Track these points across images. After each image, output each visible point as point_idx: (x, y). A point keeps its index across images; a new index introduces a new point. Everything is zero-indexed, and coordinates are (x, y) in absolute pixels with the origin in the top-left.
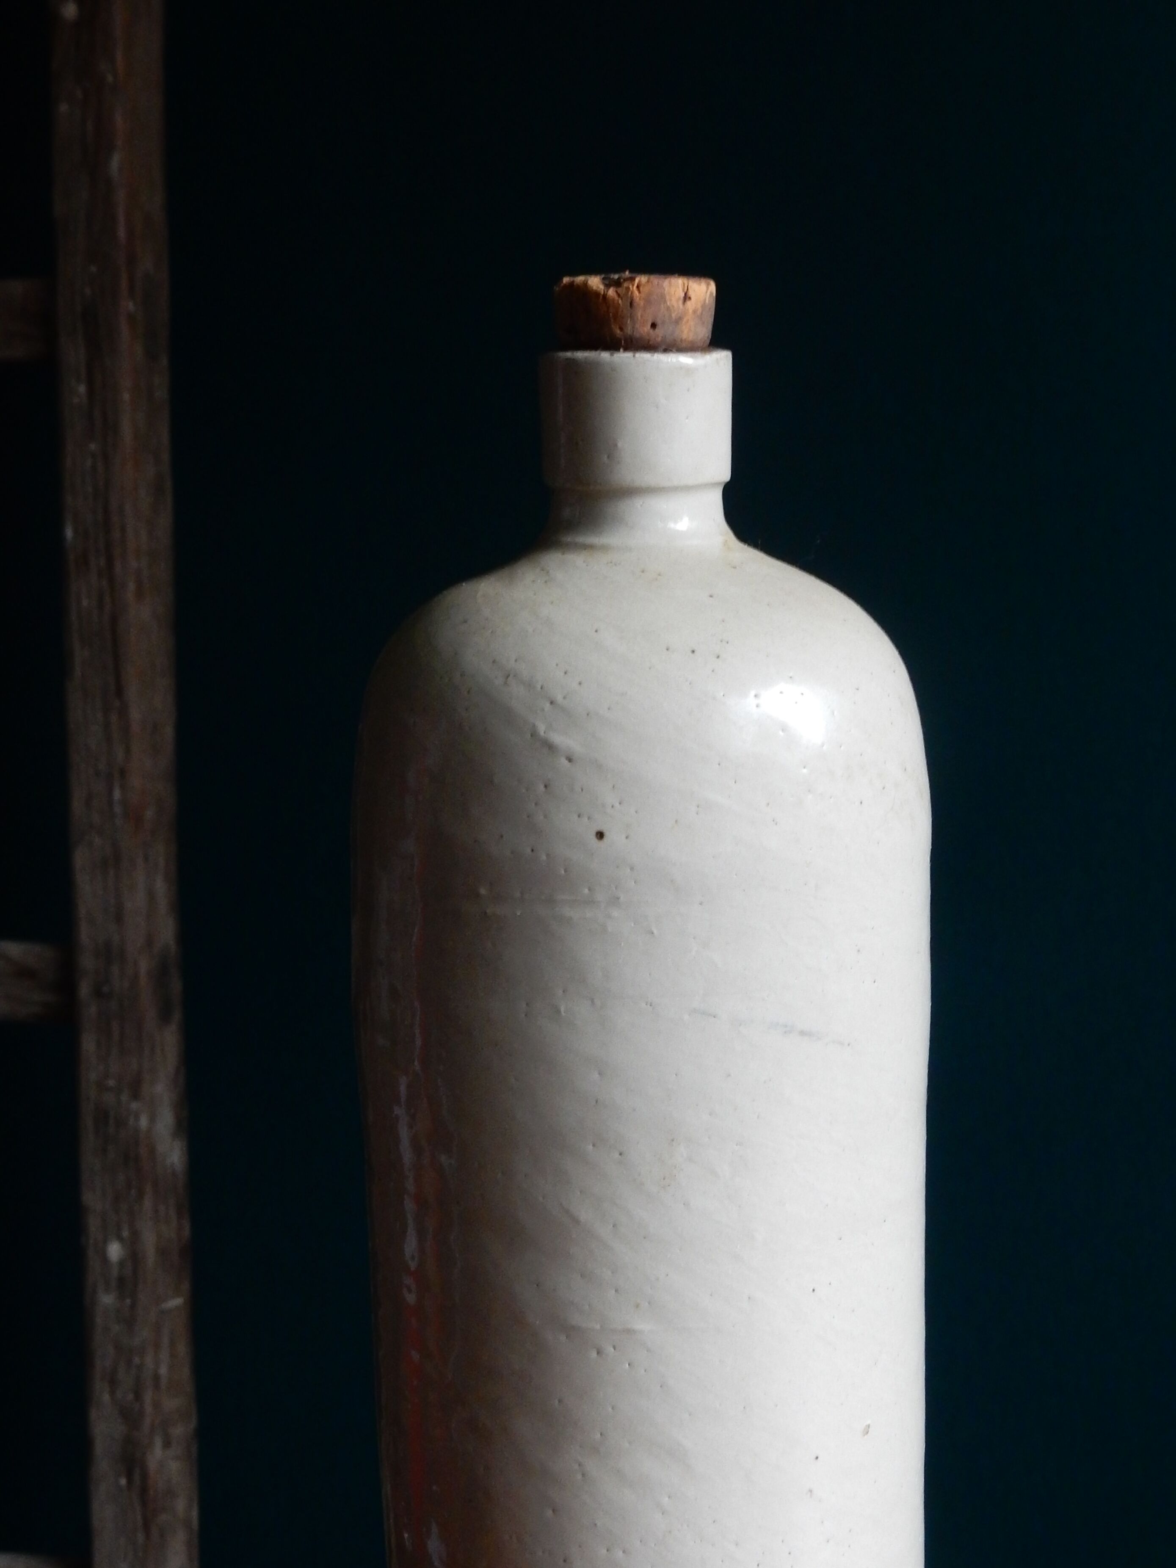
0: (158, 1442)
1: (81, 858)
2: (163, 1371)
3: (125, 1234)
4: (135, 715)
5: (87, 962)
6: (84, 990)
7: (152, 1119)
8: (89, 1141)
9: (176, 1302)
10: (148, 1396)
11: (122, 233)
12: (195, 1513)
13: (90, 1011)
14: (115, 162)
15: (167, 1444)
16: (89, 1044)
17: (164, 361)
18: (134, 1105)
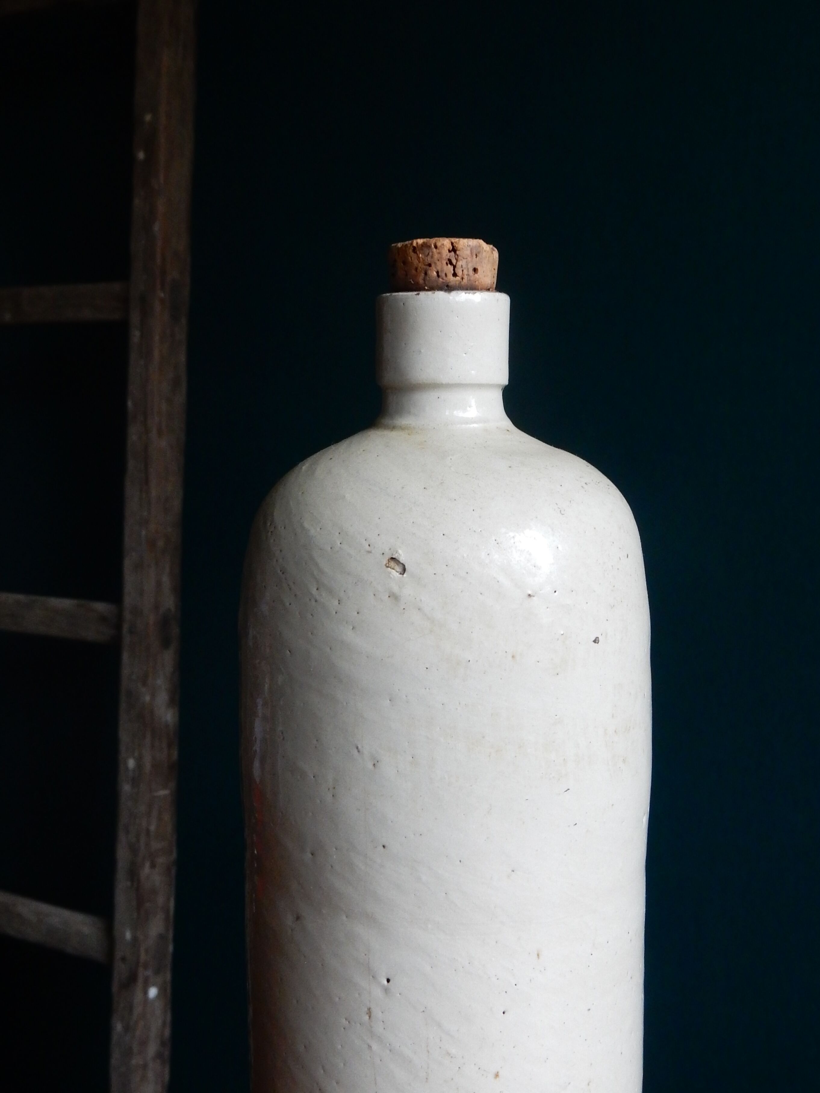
0: (147, 865)
1: (128, 563)
2: (153, 828)
3: (136, 754)
4: (154, 493)
5: (127, 616)
6: (125, 628)
7: (153, 696)
8: (123, 706)
9: (163, 793)
10: (143, 840)
11: (159, 260)
12: (172, 904)
13: (127, 639)
14: (157, 227)
15: (153, 866)
16: (125, 657)
17: (184, 321)
18: (143, 690)
